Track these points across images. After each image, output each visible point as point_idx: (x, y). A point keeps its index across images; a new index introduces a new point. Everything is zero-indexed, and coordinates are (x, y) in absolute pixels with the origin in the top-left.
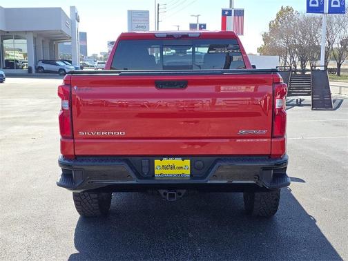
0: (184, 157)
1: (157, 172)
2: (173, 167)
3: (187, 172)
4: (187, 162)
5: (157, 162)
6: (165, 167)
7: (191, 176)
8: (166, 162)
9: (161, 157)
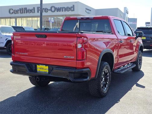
0: (46, 65)
1: (38, 70)
2: (43, 69)
3: (47, 71)
4: (47, 67)
5: (38, 66)
6: (40, 68)
7: (49, 73)
9: (39, 64)
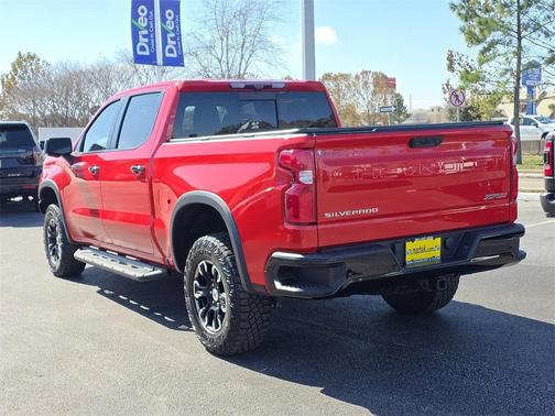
0: (434, 234)
1: (409, 258)
2: (423, 250)
3: (438, 254)
5: (409, 245)
6: (416, 251)
7: (442, 258)
8: (418, 243)
9: (412, 238)
